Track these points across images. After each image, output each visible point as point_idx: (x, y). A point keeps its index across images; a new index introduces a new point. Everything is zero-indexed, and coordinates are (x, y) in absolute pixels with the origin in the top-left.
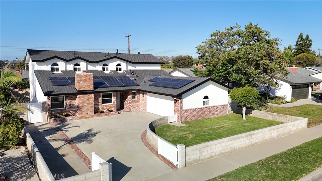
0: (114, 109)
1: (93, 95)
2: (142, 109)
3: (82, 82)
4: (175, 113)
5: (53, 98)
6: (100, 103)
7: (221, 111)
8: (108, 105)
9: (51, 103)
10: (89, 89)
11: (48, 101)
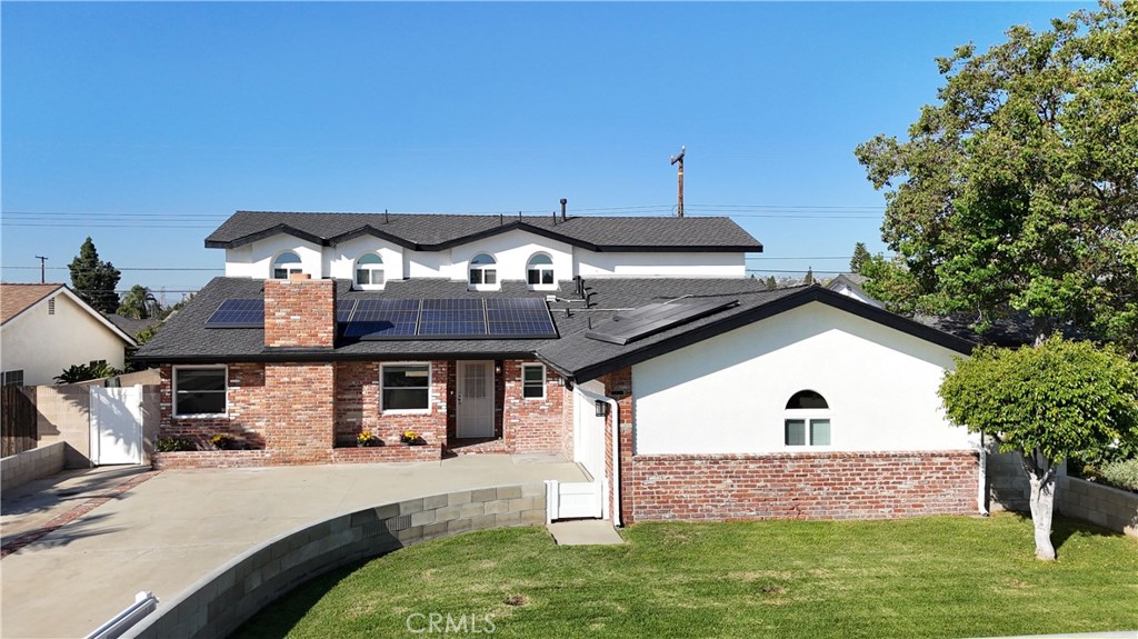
0: (435, 435)
1: (328, 370)
2: (564, 444)
3: (284, 314)
6: (370, 406)
7: (926, 488)
8: (410, 416)
9: (173, 391)
10: (313, 343)
11: (163, 385)
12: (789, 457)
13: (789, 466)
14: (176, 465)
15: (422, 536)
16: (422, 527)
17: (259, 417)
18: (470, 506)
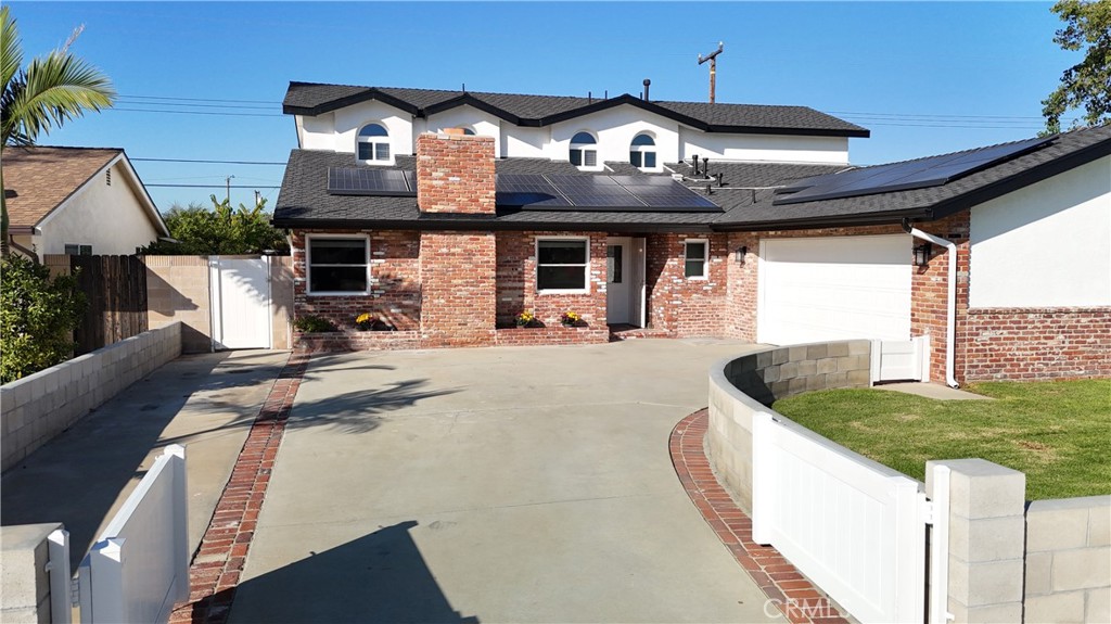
0: (595, 317)
1: (491, 239)
2: (732, 327)
3: (442, 174)
4: (916, 332)
5: (315, 244)
6: (526, 285)
8: (568, 296)
9: (306, 264)
10: (474, 209)
11: (297, 257)
14: (321, 347)
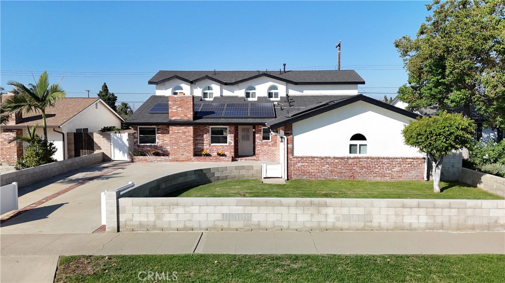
0: (230, 153)
1: (191, 128)
3: (175, 108)
5: (141, 129)
6: (206, 142)
7: (404, 170)
8: (221, 146)
9: (138, 135)
10: (186, 119)
11: (135, 133)
12: (350, 158)
13: (350, 161)
14: (139, 161)
15: (218, 180)
16: (218, 177)
17: (167, 145)
18: (234, 171)
